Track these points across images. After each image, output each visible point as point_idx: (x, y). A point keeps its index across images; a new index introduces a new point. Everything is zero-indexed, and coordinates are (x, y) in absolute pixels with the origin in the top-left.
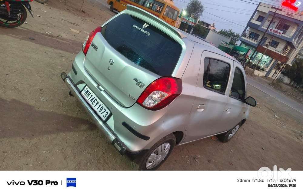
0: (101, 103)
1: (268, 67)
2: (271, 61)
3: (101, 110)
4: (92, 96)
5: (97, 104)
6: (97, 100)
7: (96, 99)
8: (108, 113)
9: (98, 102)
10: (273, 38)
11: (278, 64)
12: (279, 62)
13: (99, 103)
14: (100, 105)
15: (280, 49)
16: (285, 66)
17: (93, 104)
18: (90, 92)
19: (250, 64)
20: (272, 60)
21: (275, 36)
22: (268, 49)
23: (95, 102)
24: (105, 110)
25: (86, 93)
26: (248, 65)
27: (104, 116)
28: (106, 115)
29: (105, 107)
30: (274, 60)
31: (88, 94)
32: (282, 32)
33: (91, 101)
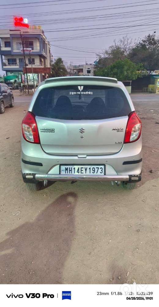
0: (88, 167)
1: (39, 82)
2: (38, 76)
3: (94, 171)
4: (74, 169)
5: (86, 170)
6: (83, 168)
7: (81, 168)
8: (102, 168)
9: (85, 168)
10: (31, 56)
11: (43, 76)
12: (43, 74)
13: (87, 168)
14: (90, 169)
15: (37, 64)
16: (48, 76)
17: (83, 173)
18: (70, 168)
19: (25, 86)
20: (38, 74)
21: (31, 55)
22: (33, 68)
23: (83, 170)
24: (98, 168)
25: (66, 171)
26: (24, 88)
27: (100, 172)
28: (102, 170)
29: (95, 167)
30: (39, 74)
31: (70, 170)
32: (31, 49)
33: (79, 172)
